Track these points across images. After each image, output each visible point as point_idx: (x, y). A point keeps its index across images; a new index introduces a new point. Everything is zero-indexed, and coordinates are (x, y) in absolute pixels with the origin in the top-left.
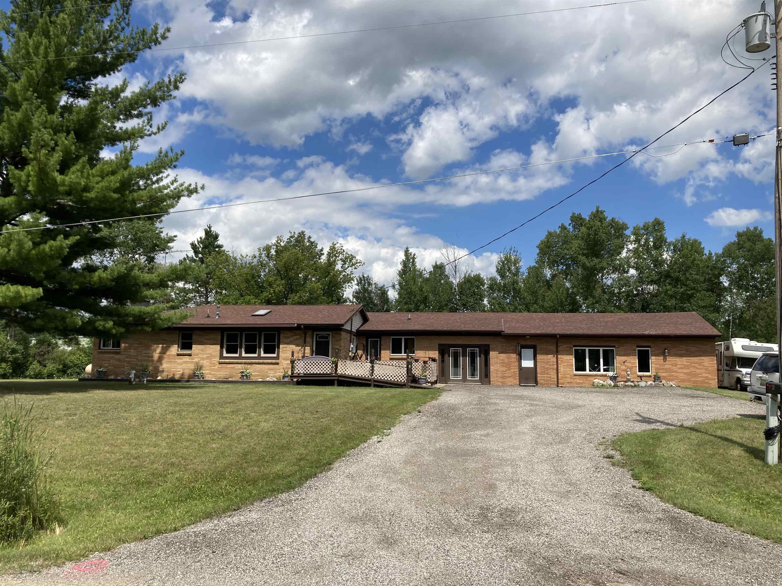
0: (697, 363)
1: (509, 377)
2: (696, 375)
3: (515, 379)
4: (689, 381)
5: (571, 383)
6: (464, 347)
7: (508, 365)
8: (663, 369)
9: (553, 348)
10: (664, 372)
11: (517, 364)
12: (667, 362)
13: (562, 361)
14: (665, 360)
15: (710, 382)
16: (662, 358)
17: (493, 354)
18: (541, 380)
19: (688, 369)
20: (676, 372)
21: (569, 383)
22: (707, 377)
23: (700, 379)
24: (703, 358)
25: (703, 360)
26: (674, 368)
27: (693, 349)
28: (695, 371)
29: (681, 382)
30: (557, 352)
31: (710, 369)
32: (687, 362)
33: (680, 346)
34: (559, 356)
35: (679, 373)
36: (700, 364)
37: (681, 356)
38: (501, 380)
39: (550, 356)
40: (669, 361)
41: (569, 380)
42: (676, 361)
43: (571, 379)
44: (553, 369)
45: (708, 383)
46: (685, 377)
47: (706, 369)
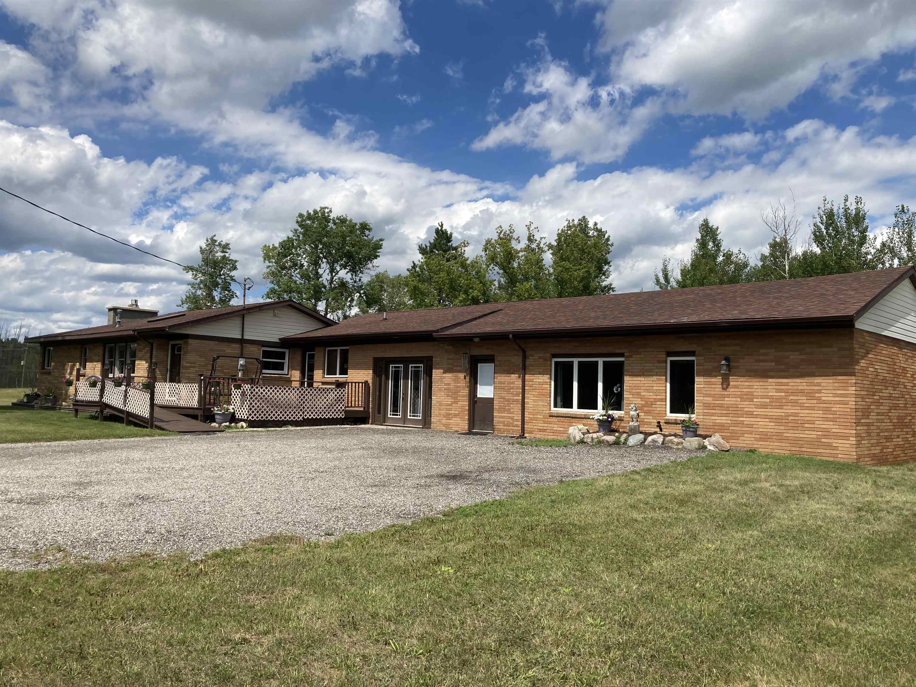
0: (802, 392)
1: (456, 415)
2: (799, 425)
3: (462, 419)
4: (780, 438)
5: (544, 430)
6: (406, 361)
7: (454, 394)
8: (721, 406)
9: (517, 360)
10: (722, 415)
11: (465, 392)
12: (731, 390)
13: (531, 386)
14: (726, 385)
15: (836, 443)
16: (719, 380)
17: (437, 374)
18: (499, 422)
19: (780, 407)
20: (750, 414)
21: (540, 430)
22: (827, 430)
23: (813, 435)
24: (818, 380)
25: (819, 385)
26: (747, 406)
27: (794, 357)
28: (796, 415)
29: (761, 439)
30: (524, 370)
31: (836, 408)
32: (778, 391)
33: (762, 351)
34: (527, 377)
35: (757, 416)
36: (810, 395)
37: (764, 374)
38: (444, 421)
39: (514, 376)
40: (736, 387)
41: (541, 425)
42: (750, 387)
43: (545, 422)
44: (517, 400)
45: (829, 446)
46: (769, 427)
47: (827, 410)
